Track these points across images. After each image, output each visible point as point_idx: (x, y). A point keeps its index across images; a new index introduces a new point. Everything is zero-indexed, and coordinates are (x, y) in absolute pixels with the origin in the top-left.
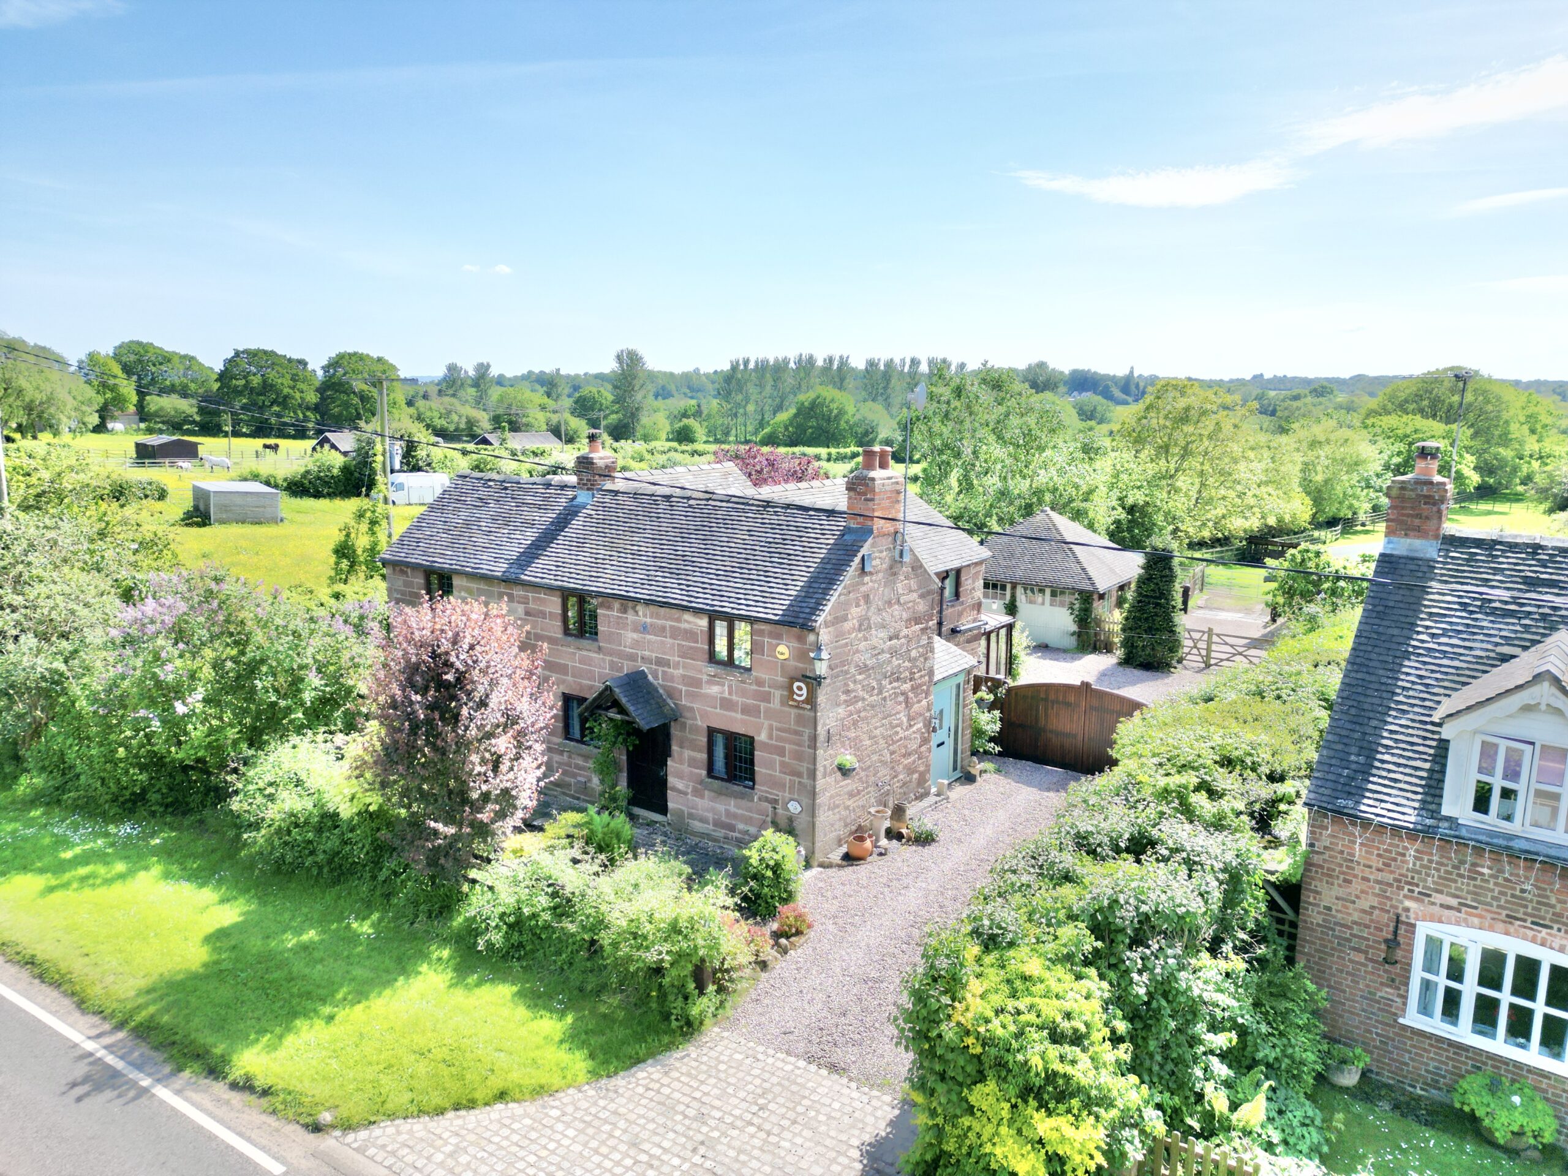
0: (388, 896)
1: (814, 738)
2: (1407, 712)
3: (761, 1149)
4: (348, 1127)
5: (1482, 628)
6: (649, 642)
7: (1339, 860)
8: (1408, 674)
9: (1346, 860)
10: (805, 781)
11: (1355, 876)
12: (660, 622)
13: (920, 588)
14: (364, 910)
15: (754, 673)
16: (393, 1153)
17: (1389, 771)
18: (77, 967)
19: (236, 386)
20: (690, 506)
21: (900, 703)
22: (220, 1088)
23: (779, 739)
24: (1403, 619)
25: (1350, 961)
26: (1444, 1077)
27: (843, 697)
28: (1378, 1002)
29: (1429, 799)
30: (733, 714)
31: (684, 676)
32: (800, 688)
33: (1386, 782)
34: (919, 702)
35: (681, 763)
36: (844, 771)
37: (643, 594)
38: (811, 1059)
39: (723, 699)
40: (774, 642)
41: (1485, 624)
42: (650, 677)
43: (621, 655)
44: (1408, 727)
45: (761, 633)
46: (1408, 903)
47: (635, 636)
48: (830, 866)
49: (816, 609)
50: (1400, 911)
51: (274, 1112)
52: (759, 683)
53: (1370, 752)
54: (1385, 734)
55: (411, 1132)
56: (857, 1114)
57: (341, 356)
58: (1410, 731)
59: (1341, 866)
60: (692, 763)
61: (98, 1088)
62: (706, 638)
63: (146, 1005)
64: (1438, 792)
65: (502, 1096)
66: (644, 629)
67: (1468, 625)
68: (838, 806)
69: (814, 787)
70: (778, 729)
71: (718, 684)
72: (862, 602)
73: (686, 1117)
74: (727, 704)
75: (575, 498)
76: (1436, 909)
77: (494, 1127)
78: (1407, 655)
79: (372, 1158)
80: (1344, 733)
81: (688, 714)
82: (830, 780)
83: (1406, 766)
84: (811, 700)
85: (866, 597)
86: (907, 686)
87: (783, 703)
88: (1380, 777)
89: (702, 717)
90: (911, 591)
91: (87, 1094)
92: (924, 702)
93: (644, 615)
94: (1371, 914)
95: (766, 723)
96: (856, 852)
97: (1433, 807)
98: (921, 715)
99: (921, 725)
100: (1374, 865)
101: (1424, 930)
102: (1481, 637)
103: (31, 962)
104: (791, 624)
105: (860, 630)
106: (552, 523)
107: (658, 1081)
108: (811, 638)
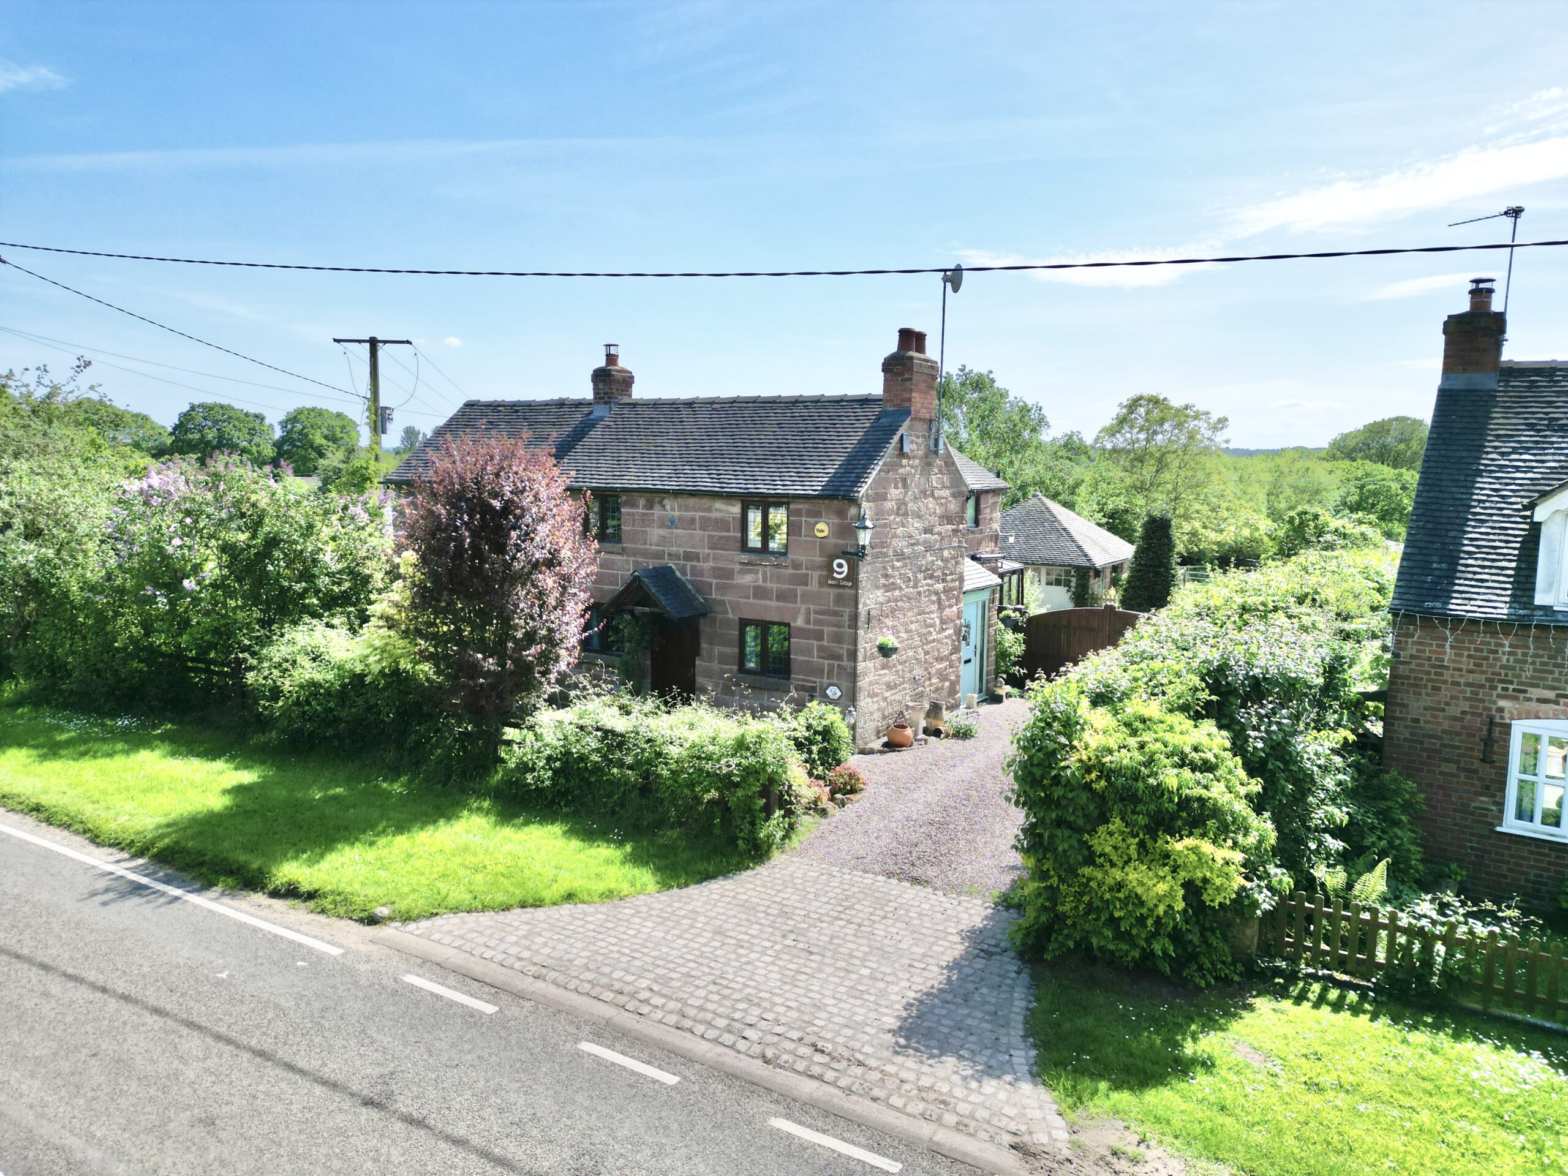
0: (418, 764)
1: (855, 617)
2: (1487, 521)
3: (855, 935)
4: (407, 918)
5: (1553, 443)
6: (677, 536)
7: (1426, 668)
8: (1482, 489)
9: (1434, 666)
10: (845, 663)
11: (1445, 682)
12: (689, 514)
13: (952, 487)
14: (394, 773)
15: (790, 556)
16: (462, 937)
17: (1475, 573)
18: (89, 811)
19: (191, 440)
20: (713, 410)
21: (933, 602)
22: (259, 898)
23: (818, 622)
24: (1469, 443)
25: (1441, 773)
26: (1546, 884)
27: (882, 581)
28: (1473, 814)
29: (1519, 593)
30: (767, 602)
31: (714, 568)
32: (840, 566)
33: (1473, 583)
34: (951, 606)
35: (711, 660)
36: (885, 651)
37: (672, 485)
38: (890, 875)
39: (756, 588)
40: (812, 520)
41: (1554, 439)
42: (678, 573)
43: (645, 554)
44: (1488, 534)
45: (798, 513)
46: (1502, 703)
47: (662, 532)
48: (871, 752)
49: (859, 479)
50: (1494, 712)
51: (323, 911)
52: (796, 565)
53: (1452, 559)
54: (1466, 542)
55: (477, 922)
56: (949, 912)
57: (300, 412)
58: (1491, 537)
59: (1428, 673)
60: (723, 658)
61: (123, 896)
62: (738, 525)
63: (169, 834)
64: (1528, 586)
65: (570, 897)
66: (672, 523)
67: (1537, 442)
68: (876, 695)
69: (855, 668)
70: (816, 612)
71: (751, 572)
72: (900, 485)
73: (768, 914)
74: (760, 592)
75: (591, 413)
76: (1534, 705)
77: (569, 919)
78: (1480, 474)
79: (439, 942)
80: (1423, 545)
81: (719, 608)
82: (870, 664)
83: (1491, 567)
84: (853, 576)
85: (904, 481)
86: (939, 586)
87: (822, 583)
88: (1466, 579)
89: (733, 610)
90: (944, 487)
91: (114, 900)
92: (955, 609)
93: (672, 508)
94: (1462, 719)
95: (803, 607)
96: (898, 739)
97: (1525, 599)
98: (953, 621)
99: (951, 631)
100: (1464, 667)
101: (1520, 728)
102: (1552, 451)
103: (37, 809)
104: (831, 497)
105: (898, 514)
106: (568, 436)
107: (733, 890)
108: (853, 511)
